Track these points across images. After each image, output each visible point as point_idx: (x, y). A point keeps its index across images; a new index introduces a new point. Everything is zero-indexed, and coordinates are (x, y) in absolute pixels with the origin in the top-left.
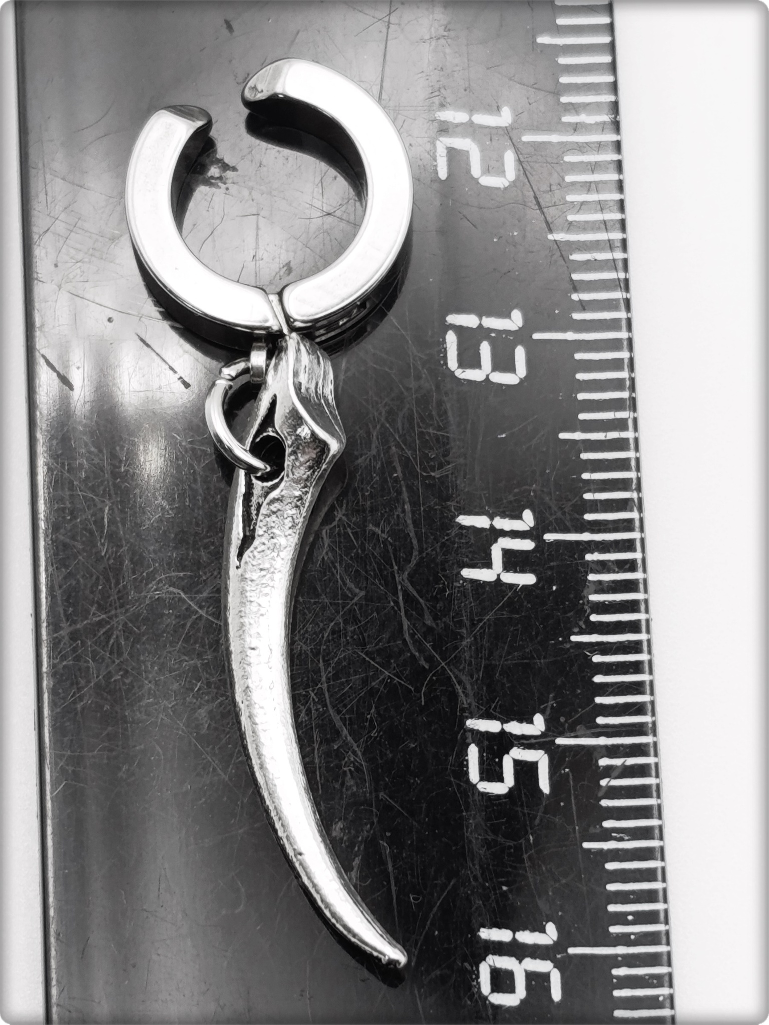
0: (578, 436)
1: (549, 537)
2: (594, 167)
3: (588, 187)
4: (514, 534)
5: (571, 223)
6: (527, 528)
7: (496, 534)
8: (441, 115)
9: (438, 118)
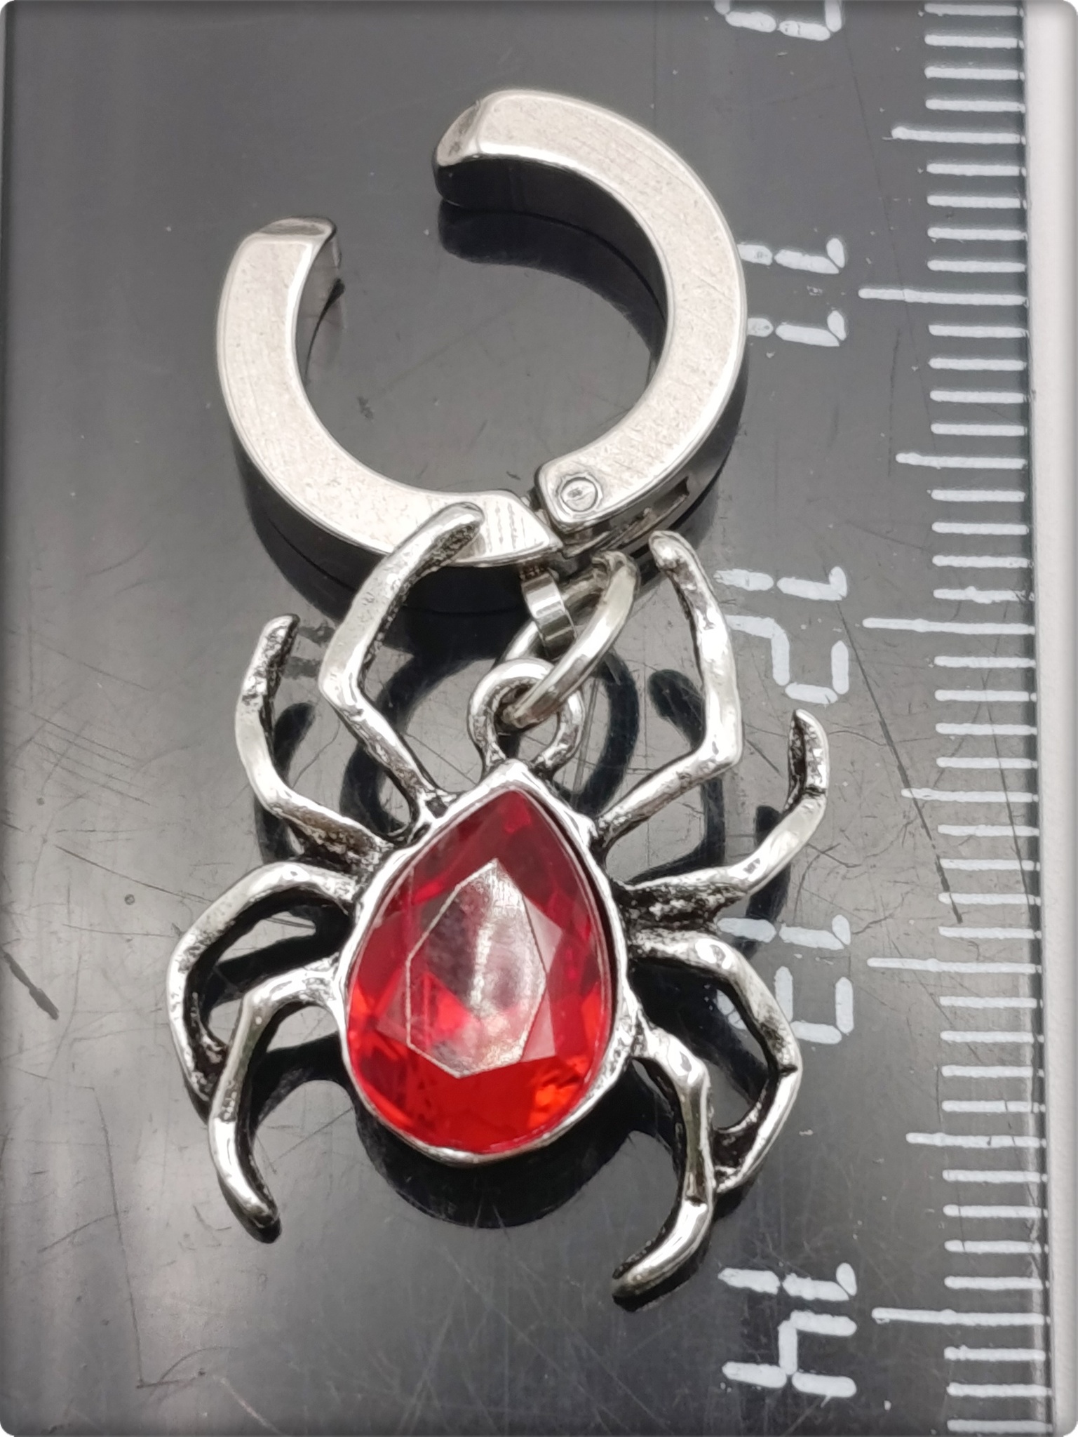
0: (939, 1140)
1: (882, 1315)
2: (987, 679)
3: (975, 712)
4: (820, 1307)
5: (942, 771)
6: (843, 1297)
7: (787, 1305)
8: (724, 576)
9: (719, 581)
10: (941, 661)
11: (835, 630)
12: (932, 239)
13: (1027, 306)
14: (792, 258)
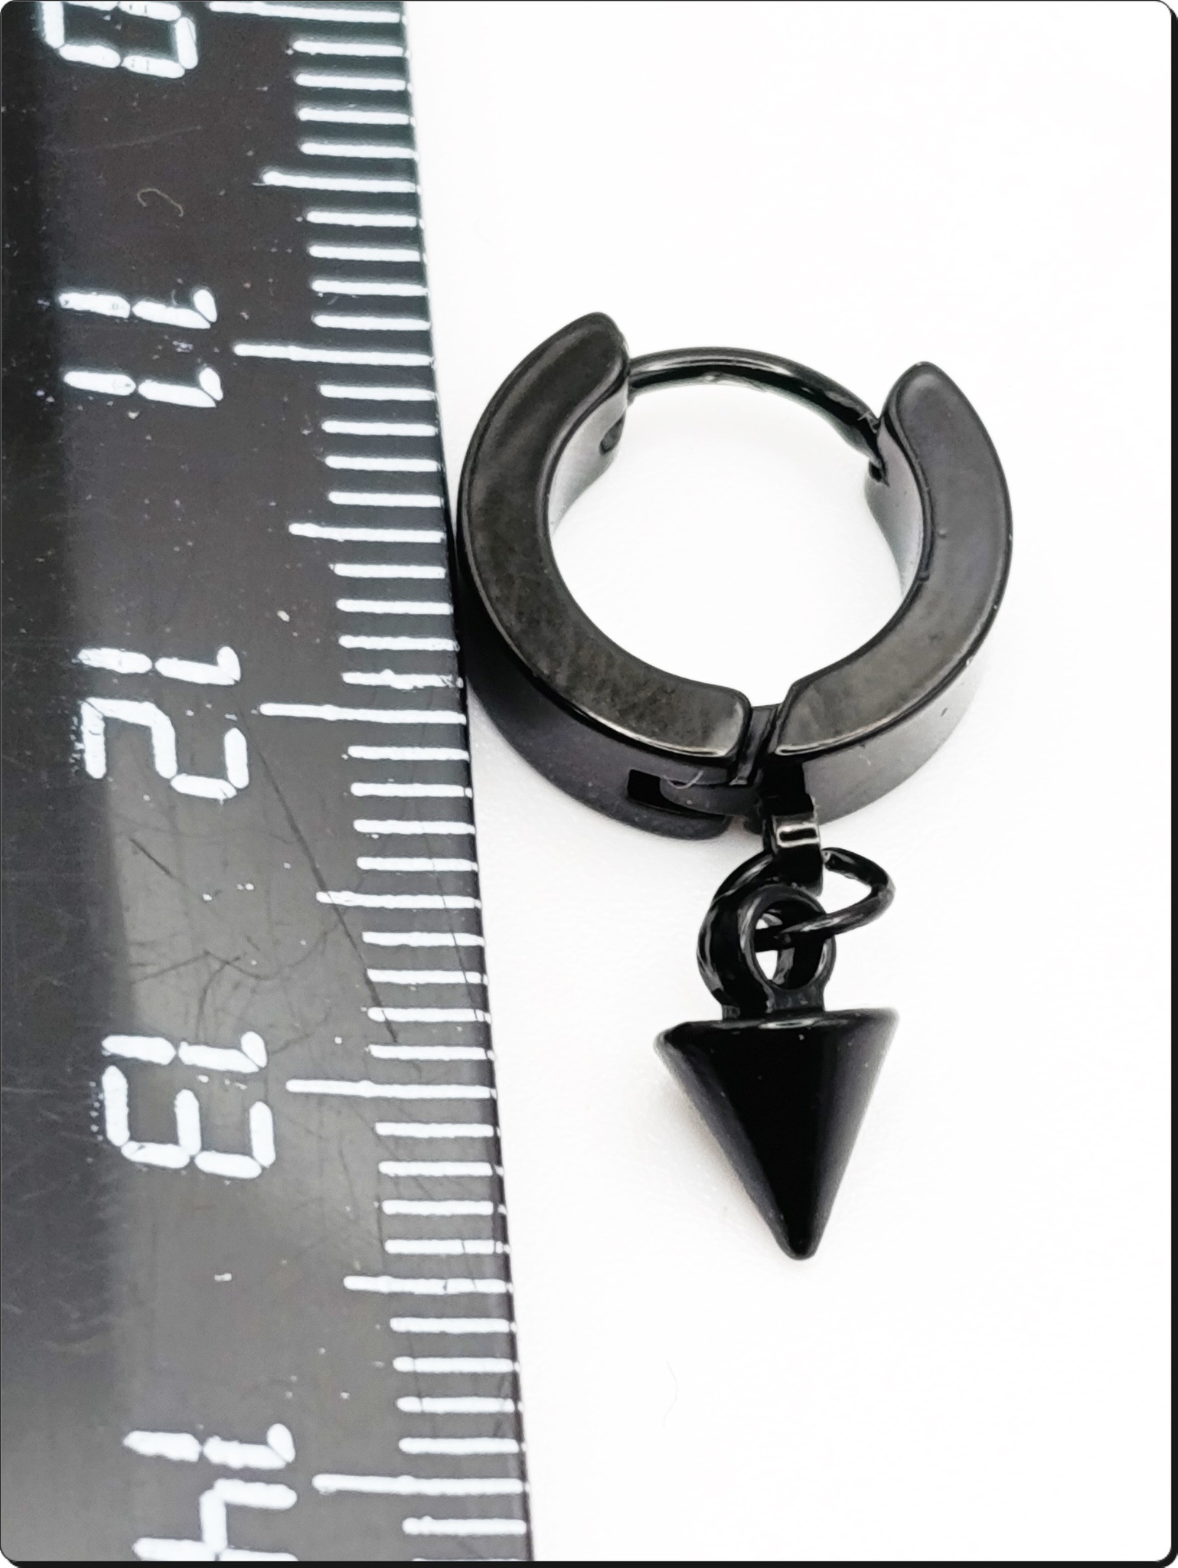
0: (384, 1284)
1: (326, 1483)
3: (402, 808)
4: (249, 1475)
5: (366, 873)
6: (278, 1463)
7: (207, 1473)
8: (92, 657)
9: (86, 662)
10: (357, 751)
11: (228, 716)
12: (318, 293)
13: (434, 367)
14: (151, 311)
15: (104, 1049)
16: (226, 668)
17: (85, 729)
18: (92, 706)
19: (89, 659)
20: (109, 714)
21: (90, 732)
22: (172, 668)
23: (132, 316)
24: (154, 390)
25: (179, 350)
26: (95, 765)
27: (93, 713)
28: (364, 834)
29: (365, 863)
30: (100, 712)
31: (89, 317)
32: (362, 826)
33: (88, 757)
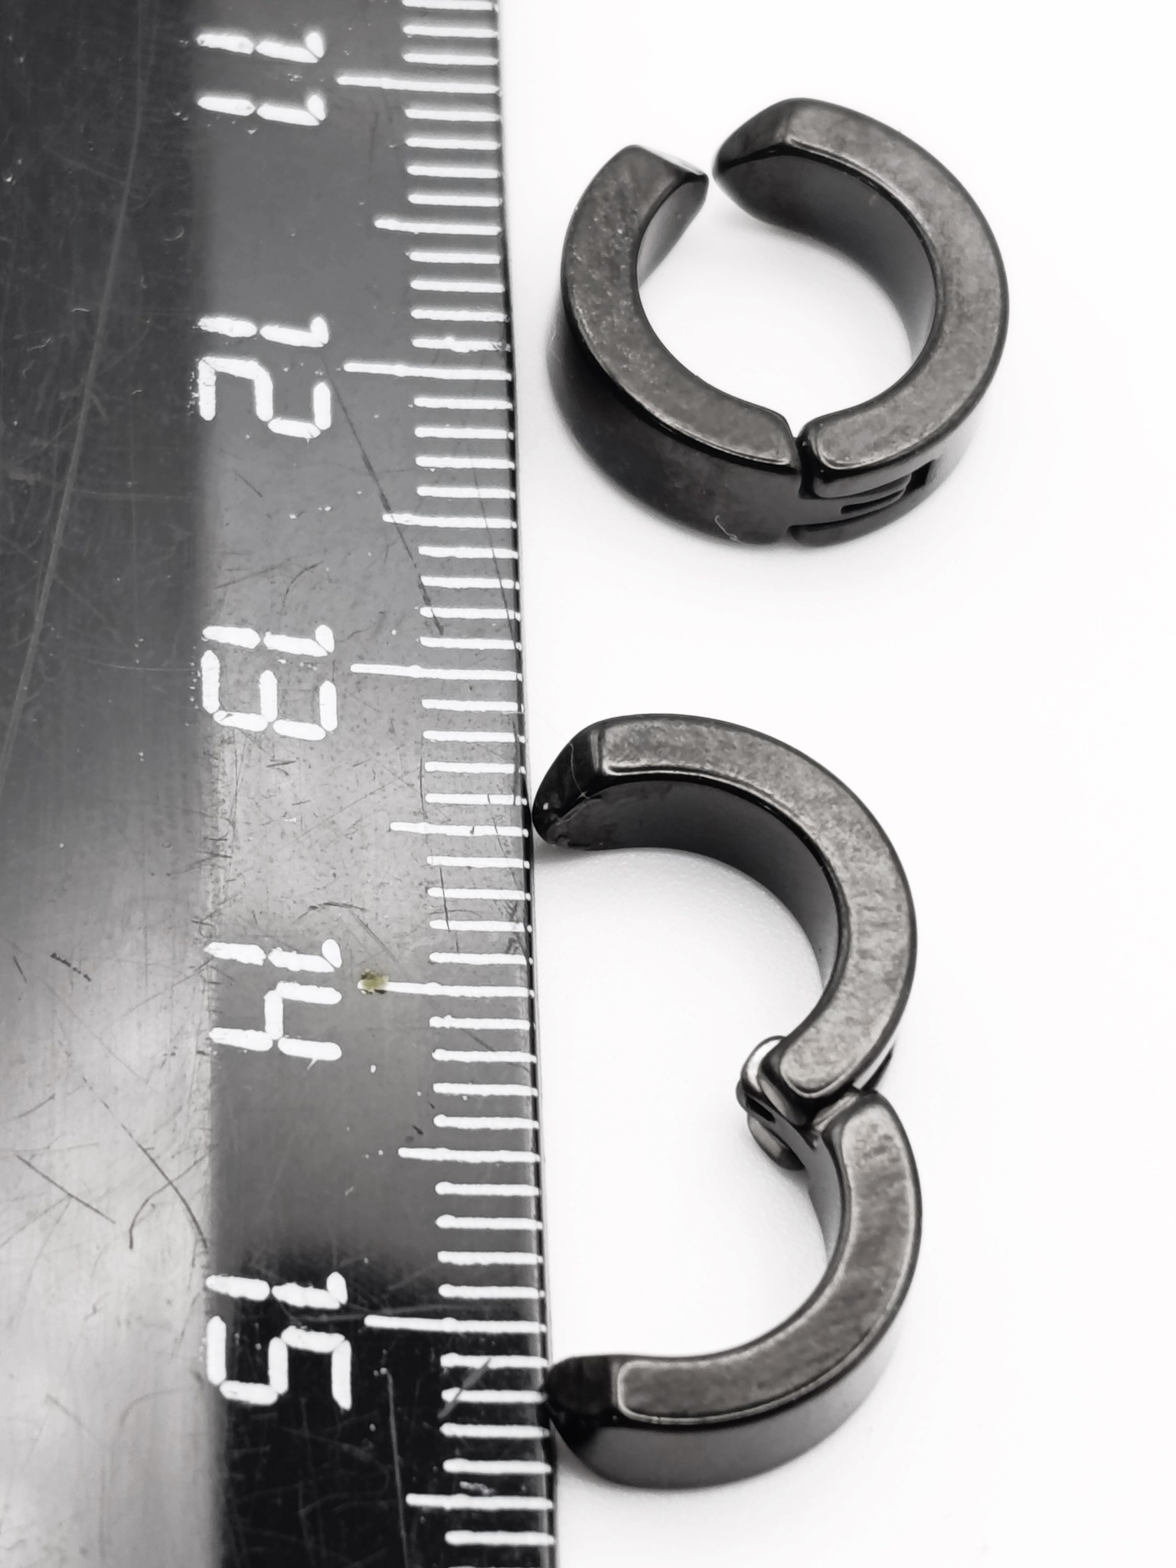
3: (455, 447)
4: (304, 978)
5: (422, 499)
6: (328, 969)
8: (210, 324)
9: (203, 328)
10: (422, 401)
11: (317, 373)
12: (407, 35)
13: (500, 95)
14: (272, 48)
15: (203, 636)
16: (317, 333)
17: (200, 381)
18: (207, 363)
19: (206, 326)
20: (220, 370)
21: (204, 383)
22: (276, 333)
23: (255, 53)
24: (271, 112)
25: (292, 80)
26: (207, 409)
27: (208, 369)
28: (423, 468)
29: (423, 491)
30: (212, 368)
31: (220, 53)
32: (423, 461)
33: (201, 404)
